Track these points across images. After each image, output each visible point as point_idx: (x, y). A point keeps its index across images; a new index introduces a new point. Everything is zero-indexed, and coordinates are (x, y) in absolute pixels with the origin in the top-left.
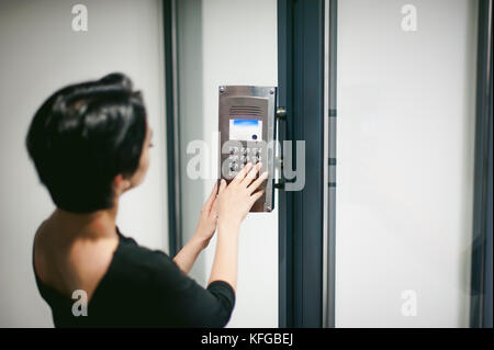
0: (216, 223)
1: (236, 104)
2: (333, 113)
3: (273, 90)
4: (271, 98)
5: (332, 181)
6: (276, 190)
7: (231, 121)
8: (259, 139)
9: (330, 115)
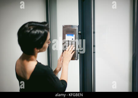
0: (62, 64)
1: (67, 30)
2: (94, 33)
3: (78, 26)
4: (77, 28)
5: (94, 52)
6: (79, 54)
7: (66, 35)
8: (74, 40)
9: (93, 33)
